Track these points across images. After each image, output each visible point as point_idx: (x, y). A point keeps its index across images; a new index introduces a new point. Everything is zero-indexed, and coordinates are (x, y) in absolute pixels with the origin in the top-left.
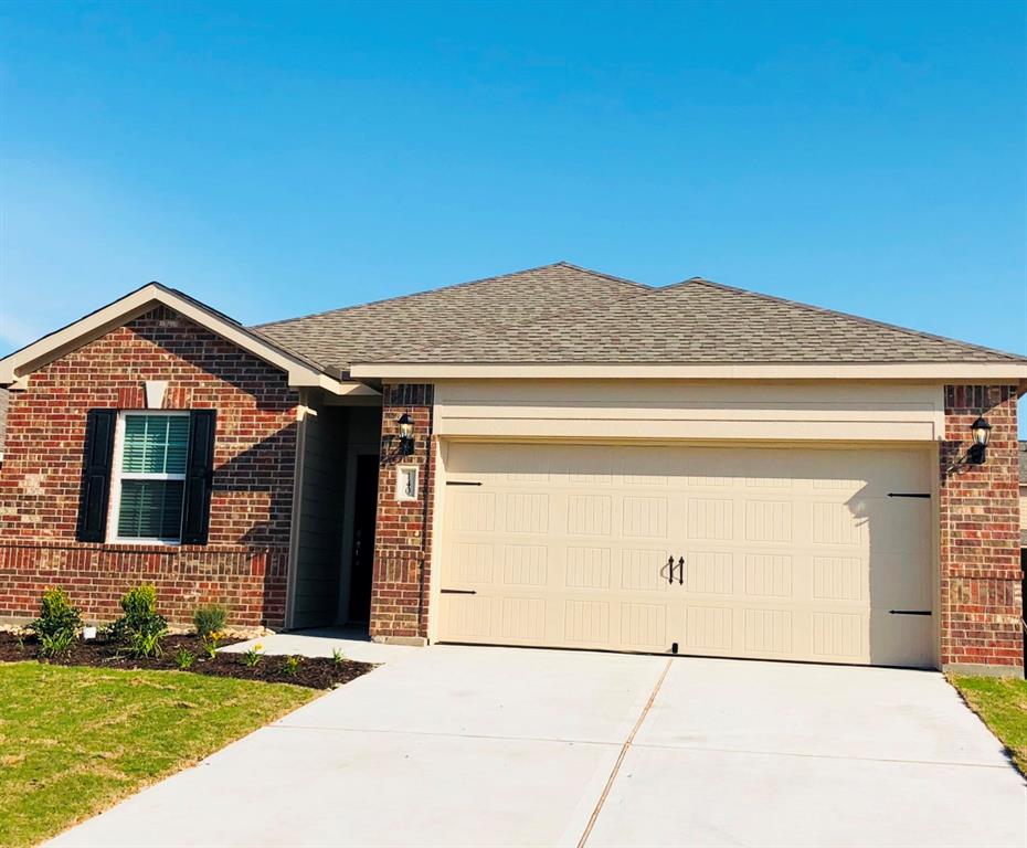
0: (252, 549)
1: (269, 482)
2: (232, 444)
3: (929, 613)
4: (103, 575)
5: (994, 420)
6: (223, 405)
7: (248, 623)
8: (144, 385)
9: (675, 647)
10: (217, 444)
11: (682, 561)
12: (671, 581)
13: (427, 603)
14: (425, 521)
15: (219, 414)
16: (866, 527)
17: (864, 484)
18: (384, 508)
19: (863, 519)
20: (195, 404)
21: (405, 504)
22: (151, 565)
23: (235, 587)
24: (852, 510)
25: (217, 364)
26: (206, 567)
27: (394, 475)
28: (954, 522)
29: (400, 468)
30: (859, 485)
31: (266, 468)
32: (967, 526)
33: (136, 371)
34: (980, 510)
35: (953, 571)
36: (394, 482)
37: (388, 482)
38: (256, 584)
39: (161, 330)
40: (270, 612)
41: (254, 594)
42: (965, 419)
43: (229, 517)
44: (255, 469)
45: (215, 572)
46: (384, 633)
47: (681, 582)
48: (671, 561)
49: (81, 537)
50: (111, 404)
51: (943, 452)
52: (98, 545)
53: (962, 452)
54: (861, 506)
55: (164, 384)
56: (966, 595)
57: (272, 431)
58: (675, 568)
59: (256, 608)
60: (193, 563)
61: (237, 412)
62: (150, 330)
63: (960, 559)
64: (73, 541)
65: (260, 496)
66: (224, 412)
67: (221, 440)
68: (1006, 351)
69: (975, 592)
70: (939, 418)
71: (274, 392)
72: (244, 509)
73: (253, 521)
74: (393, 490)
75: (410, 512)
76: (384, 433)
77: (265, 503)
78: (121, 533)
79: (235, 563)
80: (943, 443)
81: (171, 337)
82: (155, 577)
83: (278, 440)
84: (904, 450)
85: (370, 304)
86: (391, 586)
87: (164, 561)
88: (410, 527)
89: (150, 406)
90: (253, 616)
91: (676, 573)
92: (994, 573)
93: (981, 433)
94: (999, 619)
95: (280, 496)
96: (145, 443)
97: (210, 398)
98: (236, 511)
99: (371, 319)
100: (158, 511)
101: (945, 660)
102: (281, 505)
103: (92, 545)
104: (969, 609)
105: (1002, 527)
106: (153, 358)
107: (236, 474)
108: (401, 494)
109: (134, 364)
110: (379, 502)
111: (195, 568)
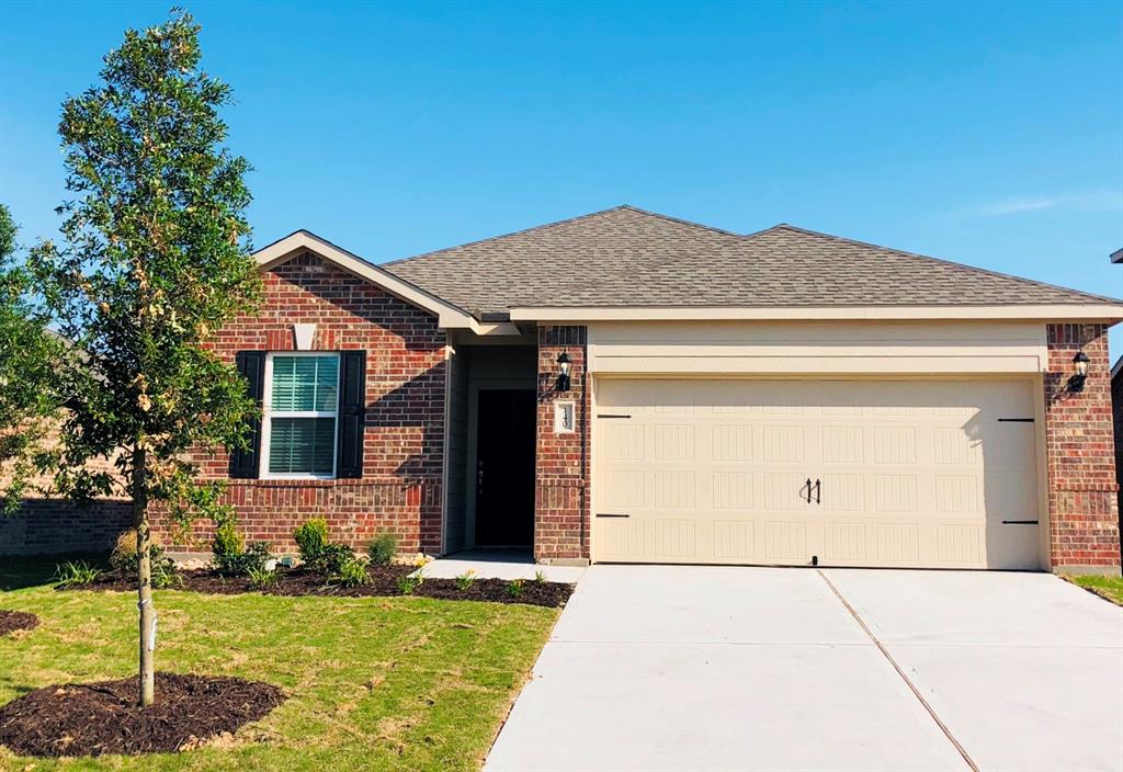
0: (407, 481)
1: (422, 417)
2: (383, 383)
3: (1036, 522)
4: (258, 510)
5: (1090, 354)
6: (372, 346)
7: (404, 551)
8: (293, 328)
9: (815, 559)
10: (367, 382)
11: (818, 483)
12: (809, 501)
13: (588, 527)
14: (583, 451)
15: (369, 355)
16: (980, 448)
17: (976, 410)
18: (543, 441)
19: (977, 442)
20: (344, 346)
21: (563, 436)
22: (306, 498)
23: (391, 517)
24: (967, 433)
25: (365, 307)
26: (362, 499)
27: (552, 410)
28: (1059, 443)
29: (557, 403)
30: (971, 412)
31: (417, 404)
32: (1070, 446)
33: (283, 314)
34: (1080, 432)
35: (1059, 486)
36: (553, 416)
37: (546, 416)
38: (411, 514)
39: (307, 275)
40: (426, 539)
41: (410, 523)
42: (1066, 352)
43: (383, 451)
44: (405, 405)
45: (370, 504)
46: (549, 555)
47: (818, 501)
48: (809, 483)
49: (234, 473)
50: (259, 346)
51: (1047, 382)
52: (252, 481)
53: (1063, 382)
54: (975, 430)
55: (313, 327)
56: (1071, 506)
57: (421, 370)
58: (812, 489)
59: (413, 537)
60: (348, 495)
61: (387, 353)
62: (296, 275)
63: (1065, 474)
64: (226, 478)
65: (413, 431)
66: (374, 353)
67: (372, 379)
68: (1098, 293)
69: (1078, 502)
70: (1043, 351)
71: (422, 333)
72: (397, 444)
73: (407, 455)
74: (551, 423)
75: (569, 444)
76: (540, 371)
77: (418, 437)
78: (273, 469)
79: (390, 495)
80: (1048, 374)
81: (318, 282)
82: (311, 510)
83: (427, 378)
84: (1013, 381)
85: (464, 246)
86: (553, 512)
87: (319, 495)
88: (570, 457)
89: (299, 348)
90: (410, 544)
91: (814, 494)
92: (1095, 486)
93: (1082, 365)
94: (1099, 526)
95: (432, 430)
96: (294, 383)
97: (359, 340)
98: (390, 446)
99: (473, 261)
100: (309, 448)
101: (1054, 563)
102: (432, 438)
103: (246, 481)
104: (1074, 518)
105: (1099, 446)
106: (300, 302)
107: (389, 411)
108: (559, 428)
109: (282, 308)
110: (539, 434)
111: (351, 501)
